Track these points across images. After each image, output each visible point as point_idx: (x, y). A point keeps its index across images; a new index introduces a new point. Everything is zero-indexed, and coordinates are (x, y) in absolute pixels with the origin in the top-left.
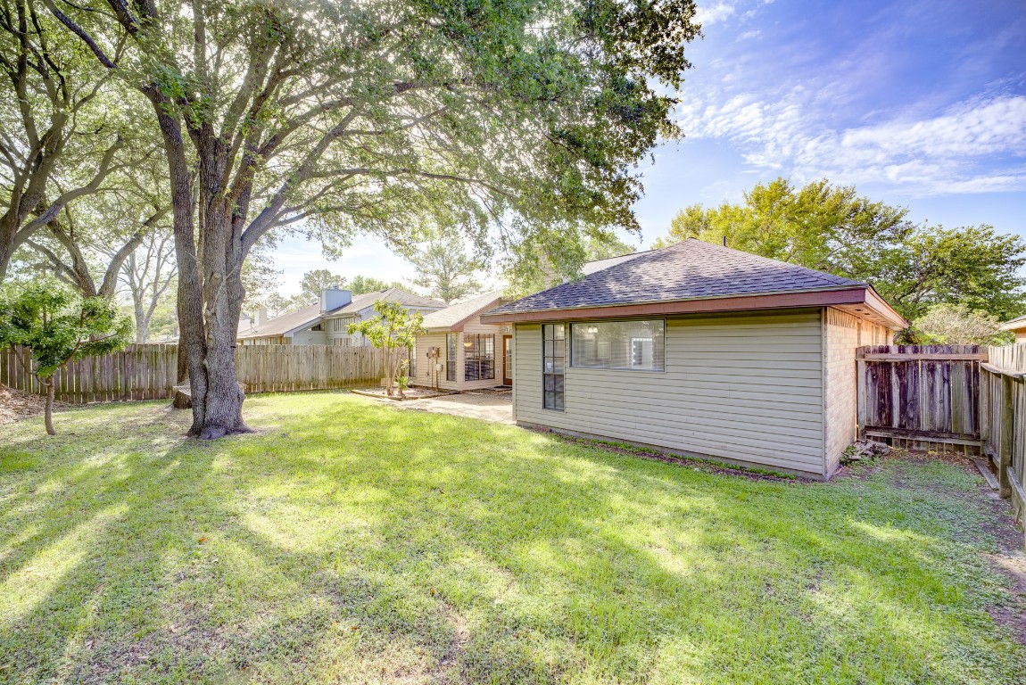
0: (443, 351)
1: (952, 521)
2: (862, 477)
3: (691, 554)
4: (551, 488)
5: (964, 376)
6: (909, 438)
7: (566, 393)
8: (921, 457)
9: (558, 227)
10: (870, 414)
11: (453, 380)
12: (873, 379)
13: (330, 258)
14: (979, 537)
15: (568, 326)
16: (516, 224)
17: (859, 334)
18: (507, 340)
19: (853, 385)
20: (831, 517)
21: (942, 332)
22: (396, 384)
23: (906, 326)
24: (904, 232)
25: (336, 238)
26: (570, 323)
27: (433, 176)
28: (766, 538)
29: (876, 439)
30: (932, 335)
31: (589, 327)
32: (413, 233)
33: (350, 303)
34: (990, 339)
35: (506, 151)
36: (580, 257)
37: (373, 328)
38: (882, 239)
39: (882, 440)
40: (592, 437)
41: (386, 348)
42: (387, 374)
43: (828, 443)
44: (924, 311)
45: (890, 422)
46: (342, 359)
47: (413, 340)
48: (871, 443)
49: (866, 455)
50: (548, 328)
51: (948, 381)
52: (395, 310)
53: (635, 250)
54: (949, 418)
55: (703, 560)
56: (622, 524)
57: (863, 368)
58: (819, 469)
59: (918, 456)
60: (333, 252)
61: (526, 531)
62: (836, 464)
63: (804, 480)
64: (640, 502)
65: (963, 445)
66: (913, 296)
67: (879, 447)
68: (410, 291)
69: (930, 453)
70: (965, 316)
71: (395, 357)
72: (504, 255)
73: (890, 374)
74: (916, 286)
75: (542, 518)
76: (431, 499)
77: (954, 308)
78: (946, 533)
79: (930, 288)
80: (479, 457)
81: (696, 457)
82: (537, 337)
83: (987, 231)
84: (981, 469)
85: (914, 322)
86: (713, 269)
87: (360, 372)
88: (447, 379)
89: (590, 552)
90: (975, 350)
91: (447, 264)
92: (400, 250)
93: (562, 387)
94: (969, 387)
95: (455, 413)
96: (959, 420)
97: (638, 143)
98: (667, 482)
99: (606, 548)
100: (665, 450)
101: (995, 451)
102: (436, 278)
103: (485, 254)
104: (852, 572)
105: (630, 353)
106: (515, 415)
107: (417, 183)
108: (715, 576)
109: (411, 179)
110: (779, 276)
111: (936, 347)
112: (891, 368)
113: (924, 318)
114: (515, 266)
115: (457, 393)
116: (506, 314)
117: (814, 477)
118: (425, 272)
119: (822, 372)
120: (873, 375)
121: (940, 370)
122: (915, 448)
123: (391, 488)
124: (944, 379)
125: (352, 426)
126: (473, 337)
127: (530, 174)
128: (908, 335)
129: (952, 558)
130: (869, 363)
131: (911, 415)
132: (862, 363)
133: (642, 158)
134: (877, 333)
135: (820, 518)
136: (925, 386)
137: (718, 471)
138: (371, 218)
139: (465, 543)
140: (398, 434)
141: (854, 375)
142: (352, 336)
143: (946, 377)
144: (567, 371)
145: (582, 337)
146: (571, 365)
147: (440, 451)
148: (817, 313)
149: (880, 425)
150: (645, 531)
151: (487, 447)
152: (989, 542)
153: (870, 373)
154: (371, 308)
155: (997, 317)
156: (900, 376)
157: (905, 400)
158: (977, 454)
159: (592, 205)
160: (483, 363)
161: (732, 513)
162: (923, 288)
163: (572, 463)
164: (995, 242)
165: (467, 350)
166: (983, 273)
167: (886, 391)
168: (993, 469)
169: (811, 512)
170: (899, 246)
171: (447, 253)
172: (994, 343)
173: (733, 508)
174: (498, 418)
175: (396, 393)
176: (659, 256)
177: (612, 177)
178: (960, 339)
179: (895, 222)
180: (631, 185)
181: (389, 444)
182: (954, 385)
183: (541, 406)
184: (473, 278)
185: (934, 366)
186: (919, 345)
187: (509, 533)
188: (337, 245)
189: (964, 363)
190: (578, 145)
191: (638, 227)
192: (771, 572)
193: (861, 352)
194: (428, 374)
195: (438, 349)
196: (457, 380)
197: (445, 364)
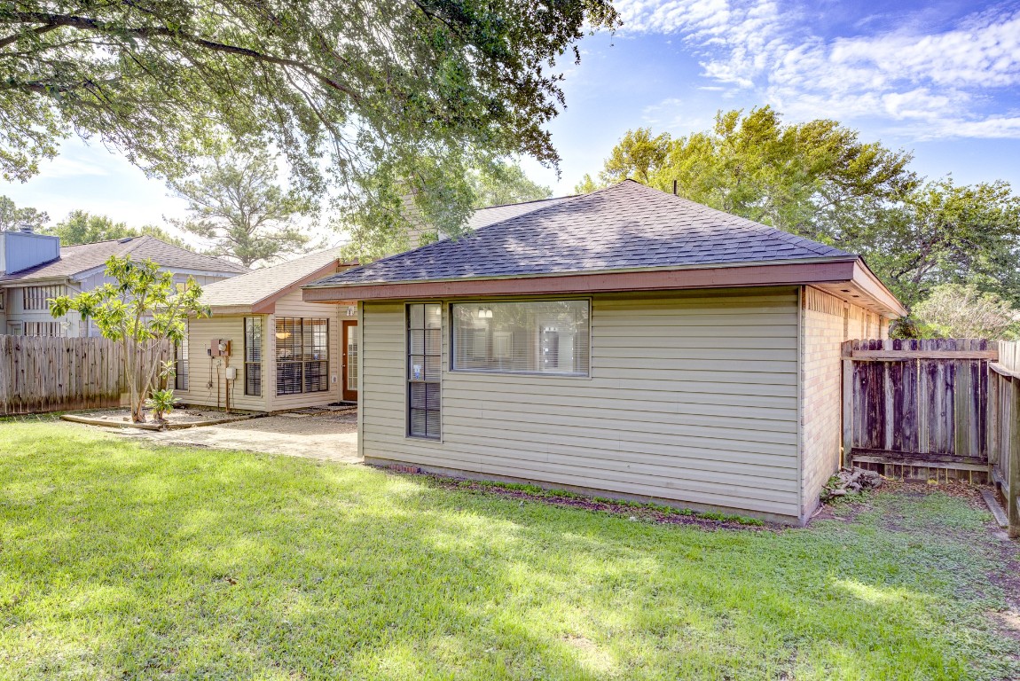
0: (238, 345)
1: (955, 572)
2: (847, 518)
3: (623, 643)
4: (417, 560)
5: (970, 380)
6: (905, 464)
7: (444, 411)
8: (918, 488)
9: (431, 150)
10: (857, 431)
11: (257, 393)
12: (862, 385)
13: (11, 175)
14: (984, 591)
15: (447, 307)
16: (363, 139)
17: (846, 324)
18: (350, 329)
19: (837, 393)
20: (808, 575)
21: (945, 321)
22: (149, 402)
23: (904, 314)
24: (905, 187)
25: (24, 139)
26: (450, 303)
27: (216, 47)
28: (725, 611)
29: (864, 466)
30: (934, 326)
31: (481, 309)
32: (184, 139)
33: (57, 259)
34: (1000, 331)
35: (348, 18)
36: (466, 200)
37: (104, 305)
38: (879, 195)
39: (872, 467)
40: (481, 478)
41: (130, 341)
42: (133, 385)
43: (805, 474)
44: (925, 294)
45: (882, 443)
46: (41, 360)
47: (181, 326)
48: (859, 471)
49: (853, 488)
50: (416, 310)
51: (952, 386)
52: (148, 276)
53: (550, 194)
54: (953, 435)
55: (640, 650)
56: (524, 607)
57: (850, 369)
58: (793, 510)
59: (916, 487)
60: (19, 164)
61: (376, 632)
62: (815, 503)
63: (775, 526)
64: (552, 572)
65: (968, 471)
66: (914, 273)
67: (868, 477)
68: (177, 244)
69: (930, 482)
70: (974, 300)
71: (148, 355)
72: (343, 190)
73: (882, 378)
74: (918, 260)
75: (403, 608)
76: (212, 594)
77: (962, 290)
78: (947, 589)
79: (933, 263)
80: (299, 519)
81: (633, 501)
82: (399, 323)
83: (1002, 191)
84: (988, 502)
85: (913, 308)
86: (658, 228)
87: (79, 384)
88: (246, 393)
89: (475, 656)
90: (983, 345)
91: (246, 199)
92: (159, 167)
93: (438, 403)
94: (976, 394)
95: (259, 448)
96: (963, 437)
97: (555, 29)
98: (591, 539)
99: (501, 646)
100: (589, 493)
101: (1004, 477)
102: (225, 221)
103: (310, 188)
104: (833, 651)
105: (541, 350)
106: (362, 449)
107: (187, 54)
108: (656, 672)
109: (174, 46)
110: (747, 240)
111: (938, 342)
112: (883, 370)
113: (925, 302)
114: (362, 209)
115: (263, 415)
116: (346, 287)
117: (787, 521)
118: (207, 212)
119: (797, 374)
120: (862, 380)
121: (942, 373)
122: (911, 476)
123: (137, 582)
124: (947, 384)
125: (60, 480)
126: (292, 323)
127: (388, 59)
128: (906, 326)
129: (953, 621)
130: (857, 363)
131: (908, 433)
132: (849, 363)
133: (561, 52)
134: (869, 322)
135: (794, 578)
136: (925, 392)
137: (661, 520)
138: (98, 108)
139: (272, 662)
140: (154, 487)
141: (839, 379)
142: (60, 320)
143: (949, 382)
144: (446, 376)
145: (468, 324)
146: (451, 368)
147: (230, 514)
148: (792, 294)
149: (870, 447)
150: (558, 615)
151: (312, 502)
152: (996, 596)
153: (858, 378)
154: (100, 270)
155: (1009, 303)
156: (895, 381)
157: (901, 413)
158: (983, 482)
159: (487, 119)
160: (310, 365)
161: (679, 579)
162: (925, 263)
163: (452, 520)
164: (1011, 204)
165: (280, 345)
166: (996, 245)
167: (877, 400)
168: (1002, 501)
169: (783, 570)
170: (900, 204)
171: (245, 182)
172: (1007, 338)
173: (682, 571)
174: (335, 455)
175: (150, 419)
176: (582, 204)
177: (516, 77)
178: (968, 331)
179: (895, 172)
180: (545, 92)
181: (134, 506)
182: (958, 391)
183: (404, 432)
184: (292, 226)
185: (935, 367)
186: (918, 340)
187: (348, 639)
188: (25, 152)
189: (971, 362)
190: (467, 20)
191: (556, 157)
192: (731, 660)
193: (848, 348)
194: (211, 385)
195: (229, 342)
196: (263, 394)
197: (241, 367)
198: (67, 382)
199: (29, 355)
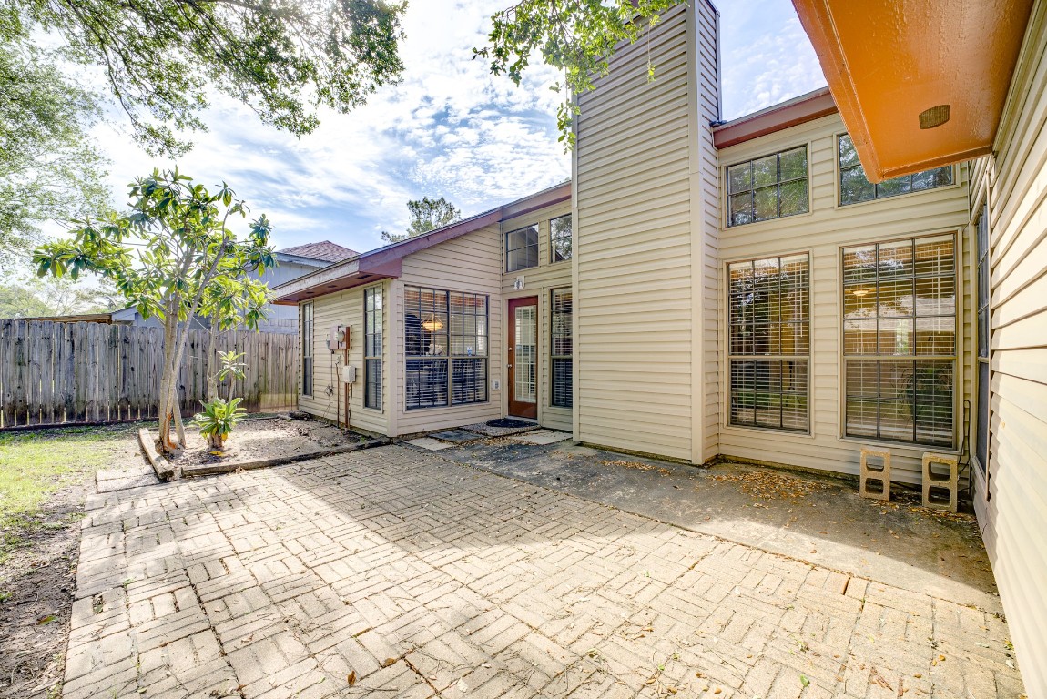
0: (358, 333)
11: (380, 404)
18: (519, 313)
88: (367, 404)
115: (383, 442)
160: (459, 363)
194: (331, 391)
195: (348, 329)
196: (386, 407)
197: (360, 365)
198: (191, 383)
199: (141, 350)
